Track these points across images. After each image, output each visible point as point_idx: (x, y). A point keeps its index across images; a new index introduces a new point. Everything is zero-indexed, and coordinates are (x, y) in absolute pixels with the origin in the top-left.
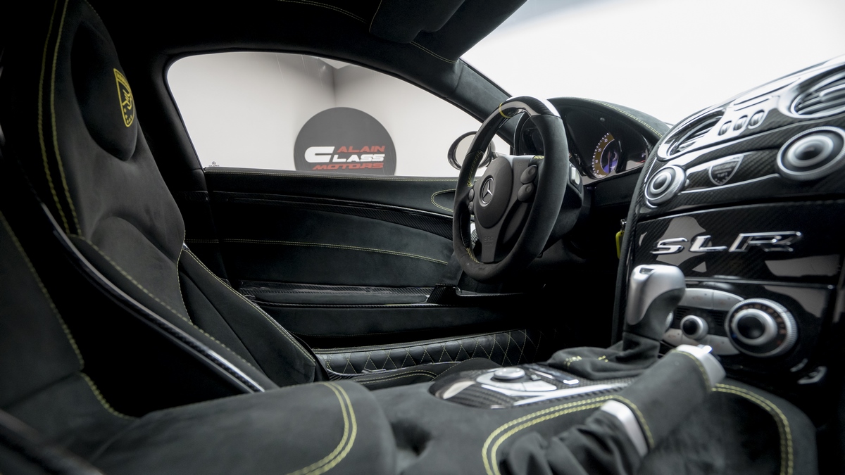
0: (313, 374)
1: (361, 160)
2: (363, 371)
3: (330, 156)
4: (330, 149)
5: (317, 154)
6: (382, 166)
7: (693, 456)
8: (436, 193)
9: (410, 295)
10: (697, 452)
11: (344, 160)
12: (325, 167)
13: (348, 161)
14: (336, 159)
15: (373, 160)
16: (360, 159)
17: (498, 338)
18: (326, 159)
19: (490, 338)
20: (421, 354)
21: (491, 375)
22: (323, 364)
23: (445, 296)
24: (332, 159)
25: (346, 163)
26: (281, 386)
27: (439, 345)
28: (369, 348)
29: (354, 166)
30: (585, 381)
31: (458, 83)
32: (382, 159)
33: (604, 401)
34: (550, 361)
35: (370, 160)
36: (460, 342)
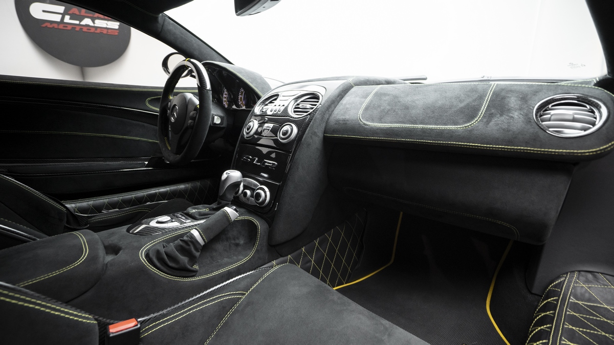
0: (66, 217)
1: (96, 25)
2: (103, 211)
3: (60, 16)
4: (61, 9)
5: (44, 11)
6: (117, 34)
7: (233, 242)
8: (149, 99)
9: (134, 162)
10: (235, 240)
11: (77, 22)
12: (56, 26)
13: (82, 23)
14: (67, 19)
15: (108, 27)
16: (94, 23)
17: (192, 185)
18: (57, 18)
19: (187, 185)
20: (143, 197)
21: (156, 220)
22: (72, 210)
23: (157, 163)
24: (63, 18)
25: (79, 25)
26: (50, 235)
27: (155, 191)
28: (106, 197)
29: (88, 29)
30: (193, 220)
31: (161, 30)
32: (117, 27)
33: (192, 229)
34: (185, 212)
35: (105, 26)
36: (168, 189)
